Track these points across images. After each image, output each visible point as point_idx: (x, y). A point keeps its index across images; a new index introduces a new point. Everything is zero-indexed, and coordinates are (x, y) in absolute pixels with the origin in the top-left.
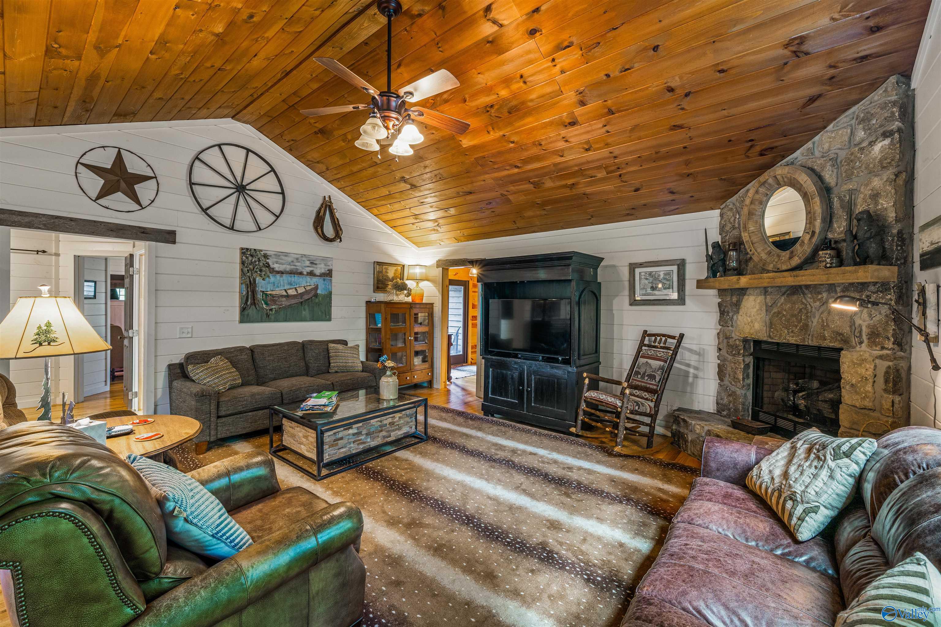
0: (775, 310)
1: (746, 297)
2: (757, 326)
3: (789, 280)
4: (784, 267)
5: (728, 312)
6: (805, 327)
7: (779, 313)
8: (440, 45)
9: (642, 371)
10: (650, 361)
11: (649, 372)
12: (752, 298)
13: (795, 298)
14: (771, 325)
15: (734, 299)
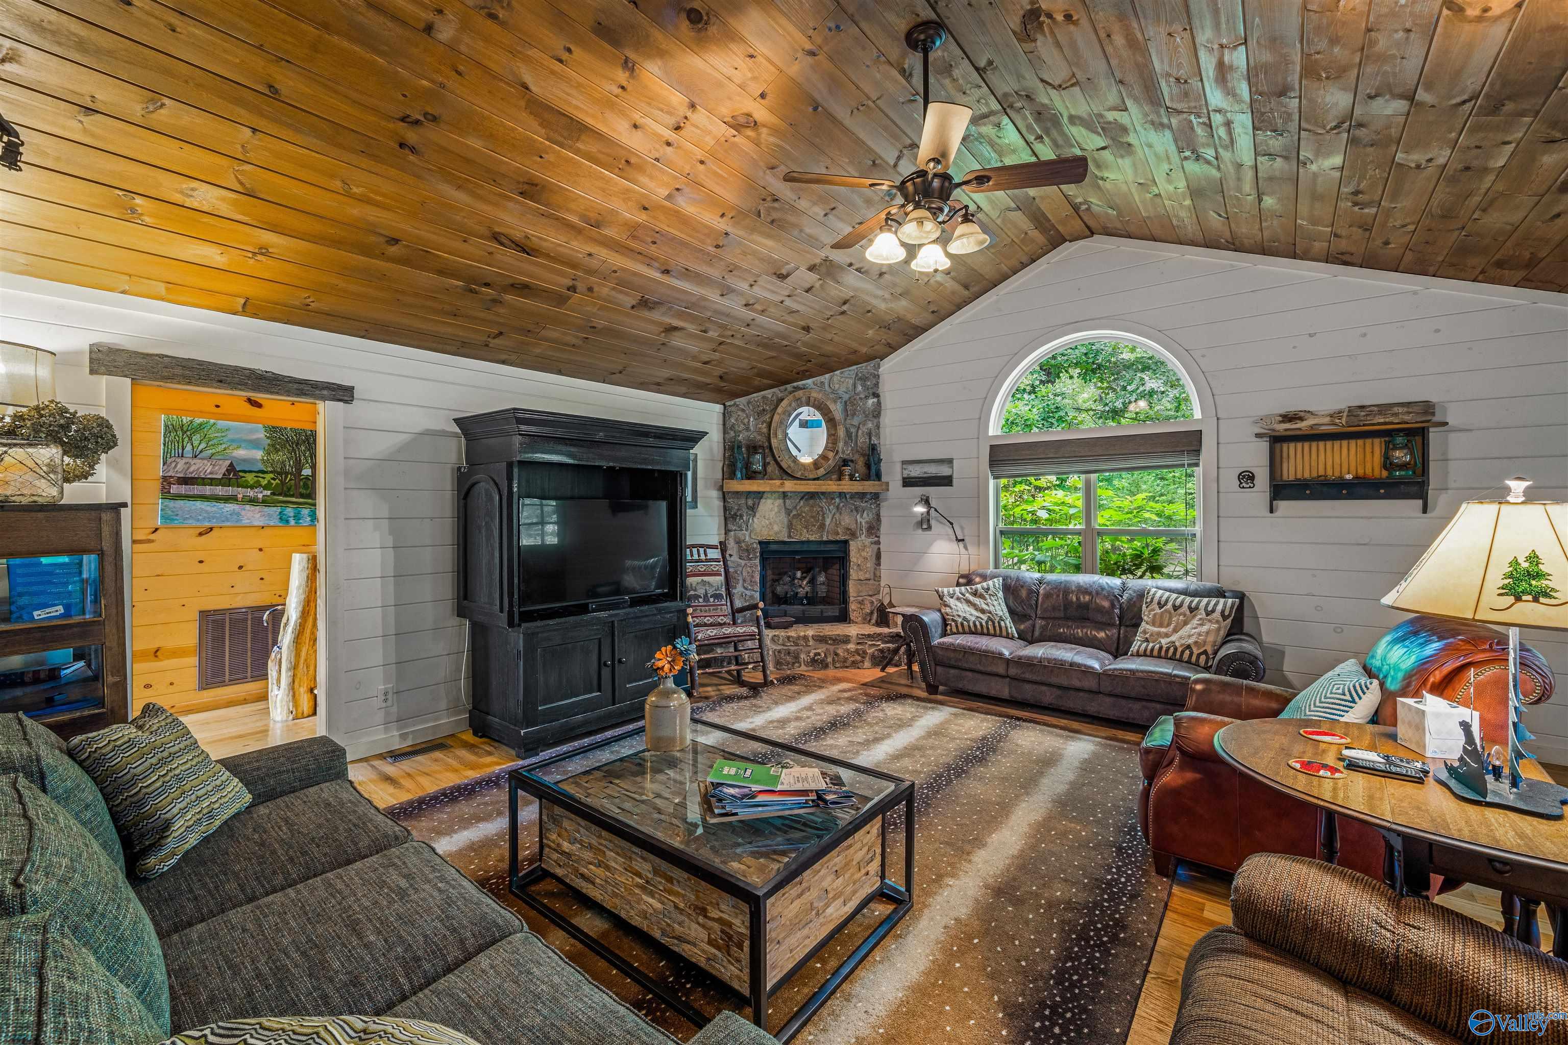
0: (794, 512)
1: (763, 501)
2: (776, 528)
3: (812, 487)
4: (811, 476)
5: (741, 516)
6: (822, 526)
7: (799, 515)
8: (861, 108)
9: (701, 592)
10: (706, 578)
11: (711, 592)
12: (769, 501)
13: (811, 502)
14: (790, 526)
15: (750, 502)
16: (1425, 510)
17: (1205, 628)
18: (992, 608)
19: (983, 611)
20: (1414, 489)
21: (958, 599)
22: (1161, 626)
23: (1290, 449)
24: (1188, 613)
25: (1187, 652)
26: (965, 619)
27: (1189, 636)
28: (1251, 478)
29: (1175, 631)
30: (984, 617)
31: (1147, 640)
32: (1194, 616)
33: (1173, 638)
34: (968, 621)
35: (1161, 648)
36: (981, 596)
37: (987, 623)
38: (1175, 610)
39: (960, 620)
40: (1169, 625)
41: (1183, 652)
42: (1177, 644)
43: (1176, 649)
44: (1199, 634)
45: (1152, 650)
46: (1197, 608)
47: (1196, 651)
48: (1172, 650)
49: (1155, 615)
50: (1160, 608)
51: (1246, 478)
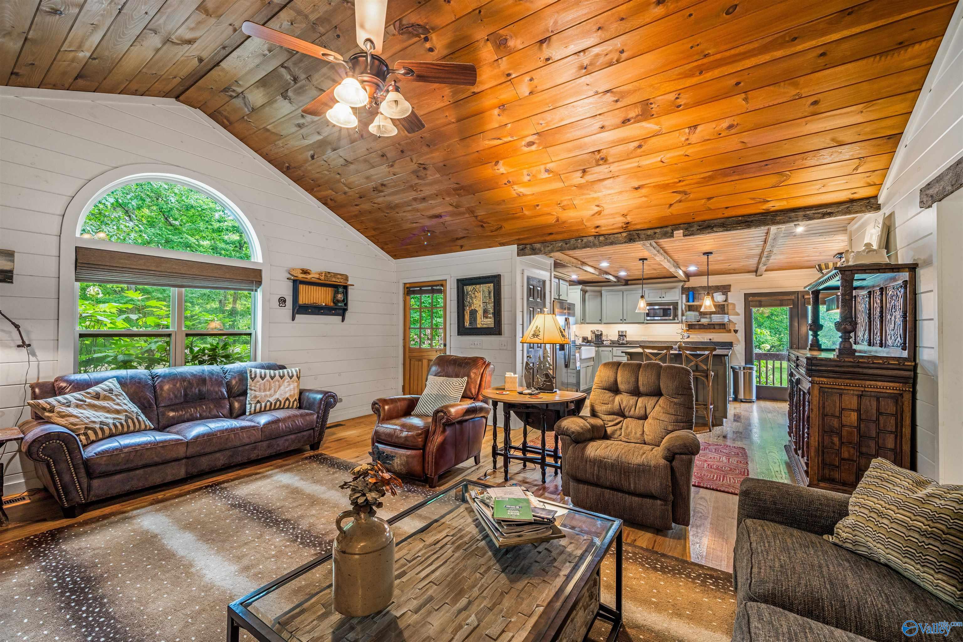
16: (343, 320)
17: (292, 387)
18: (125, 407)
19: (118, 412)
20: (341, 311)
21: (77, 406)
22: (265, 390)
23: (302, 287)
24: (280, 379)
25: (287, 402)
26: (101, 423)
27: (285, 393)
28: (285, 301)
29: (275, 392)
30: (122, 417)
31: (258, 402)
32: (284, 381)
33: (277, 396)
34: (107, 425)
35: (271, 404)
36: (106, 398)
37: (126, 421)
38: (272, 379)
39: (97, 426)
40: (270, 389)
41: (285, 403)
42: (280, 399)
43: (280, 402)
44: (290, 390)
45: (265, 406)
46: (284, 376)
47: (292, 401)
48: (278, 403)
49: (260, 385)
50: (263, 379)
51: (282, 301)
